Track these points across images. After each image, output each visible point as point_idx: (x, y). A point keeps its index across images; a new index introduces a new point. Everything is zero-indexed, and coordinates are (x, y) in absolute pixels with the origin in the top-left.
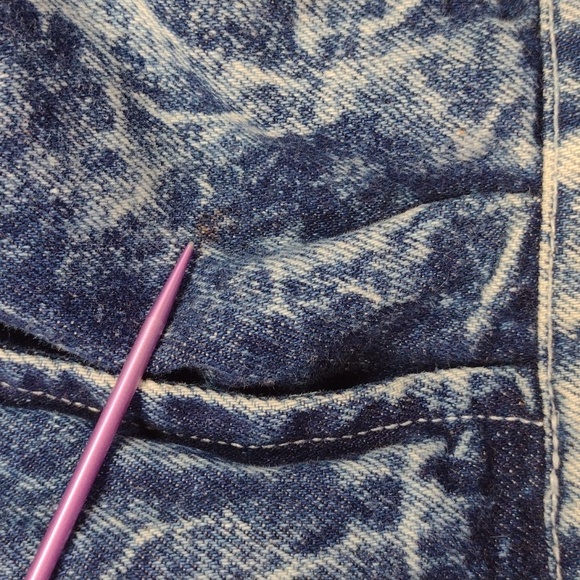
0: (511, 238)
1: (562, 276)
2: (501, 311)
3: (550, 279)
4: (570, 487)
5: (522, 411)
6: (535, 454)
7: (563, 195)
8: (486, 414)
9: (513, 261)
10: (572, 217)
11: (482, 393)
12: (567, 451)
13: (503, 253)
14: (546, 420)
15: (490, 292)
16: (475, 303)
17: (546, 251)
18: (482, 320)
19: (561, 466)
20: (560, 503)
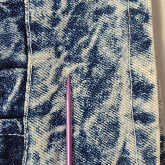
0: (17, 81)
1: (32, 92)
2: (14, 103)
3: (29, 93)
4: (30, 155)
5: (18, 132)
6: (21, 145)
7: (33, 69)
8: (7, 133)
9: (18, 88)
10: (36, 75)
11: (6, 127)
12: (30, 144)
13: (15, 86)
14: (25, 134)
15: (10, 98)
16: (6, 101)
17: (28, 85)
18: (8, 106)
19: (28, 148)
20: (27, 160)
